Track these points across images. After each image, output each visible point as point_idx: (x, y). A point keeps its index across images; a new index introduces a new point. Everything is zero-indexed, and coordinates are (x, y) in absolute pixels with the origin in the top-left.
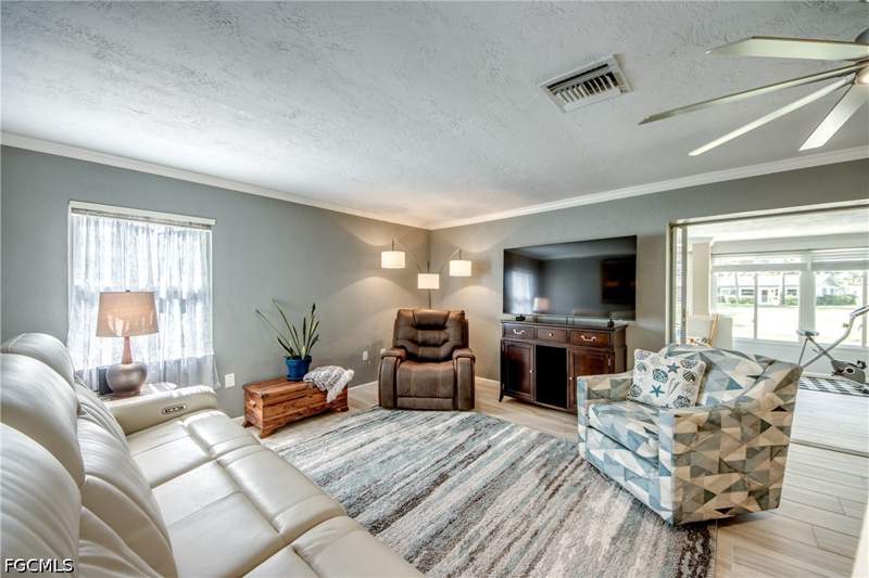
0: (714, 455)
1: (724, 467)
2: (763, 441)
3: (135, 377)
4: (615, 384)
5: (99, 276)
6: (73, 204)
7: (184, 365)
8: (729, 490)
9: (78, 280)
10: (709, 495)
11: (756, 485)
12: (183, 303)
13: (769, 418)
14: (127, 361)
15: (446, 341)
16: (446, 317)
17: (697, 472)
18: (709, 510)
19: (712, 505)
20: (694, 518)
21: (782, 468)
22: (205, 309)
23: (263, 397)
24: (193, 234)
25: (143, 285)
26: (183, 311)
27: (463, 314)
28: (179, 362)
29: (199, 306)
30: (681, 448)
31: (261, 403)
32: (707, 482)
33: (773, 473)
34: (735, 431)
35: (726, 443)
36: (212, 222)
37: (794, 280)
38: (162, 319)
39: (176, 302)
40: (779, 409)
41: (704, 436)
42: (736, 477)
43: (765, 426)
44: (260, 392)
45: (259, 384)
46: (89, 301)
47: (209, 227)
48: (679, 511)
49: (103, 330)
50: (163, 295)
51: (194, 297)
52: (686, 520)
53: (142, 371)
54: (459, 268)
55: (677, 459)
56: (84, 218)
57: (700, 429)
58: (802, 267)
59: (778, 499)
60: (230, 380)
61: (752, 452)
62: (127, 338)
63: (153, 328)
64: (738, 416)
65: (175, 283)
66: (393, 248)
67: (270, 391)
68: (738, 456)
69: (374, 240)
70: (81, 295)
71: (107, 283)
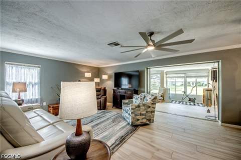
0: (139, 112)
1: (141, 114)
2: (149, 110)
3: (21, 102)
4: (129, 101)
5: (12, 79)
6: (6, 62)
7: (33, 100)
8: (142, 119)
9: (7, 80)
10: (138, 120)
11: (148, 118)
12: (33, 85)
13: (150, 105)
14: (19, 98)
15: (100, 94)
16: (101, 89)
17: (136, 115)
18: (138, 123)
19: (139, 122)
20: (136, 124)
21: (154, 115)
22: (38, 86)
23: (53, 107)
24: (35, 69)
25: (23, 81)
26: (33, 87)
27: (105, 88)
28: (31, 99)
29: (37, 86)
30: (133, 111)
31: (52, 109)
32: (138, 117)
33: (152, 116)
34: (143, 108)
35: (141, 110)
36: (40, 66)
37: (183, 80)
38: (28, 89)
39: (31, 85)
40: (152, 104)
41: (137, 109)
42: (144, 117)
43: (149, 107)
44: (52, 106)
45: (52, 105)
46: (10, 85)
47: (39, 67)
48: (132, 123)
49: (14, 91)
50: (28, 83)
51: (36, 84)
52: (134, 124)
53: (23, 101)
54: (105, 77)
55: (132, 113)
56: (8, 65)
57: (136, 107)
58: (184, 77)
59: (153, 121)
60: (45, 104)
61: (147, 112)
62: (19, 93)
63: (25, 91)
64: (144, 105)
65: (31, 81)
66: (88, 72)
67: (54, 106)
68: (144, 112)
69: (83, 70)
70: (8, 83)
71: (14, 81)
